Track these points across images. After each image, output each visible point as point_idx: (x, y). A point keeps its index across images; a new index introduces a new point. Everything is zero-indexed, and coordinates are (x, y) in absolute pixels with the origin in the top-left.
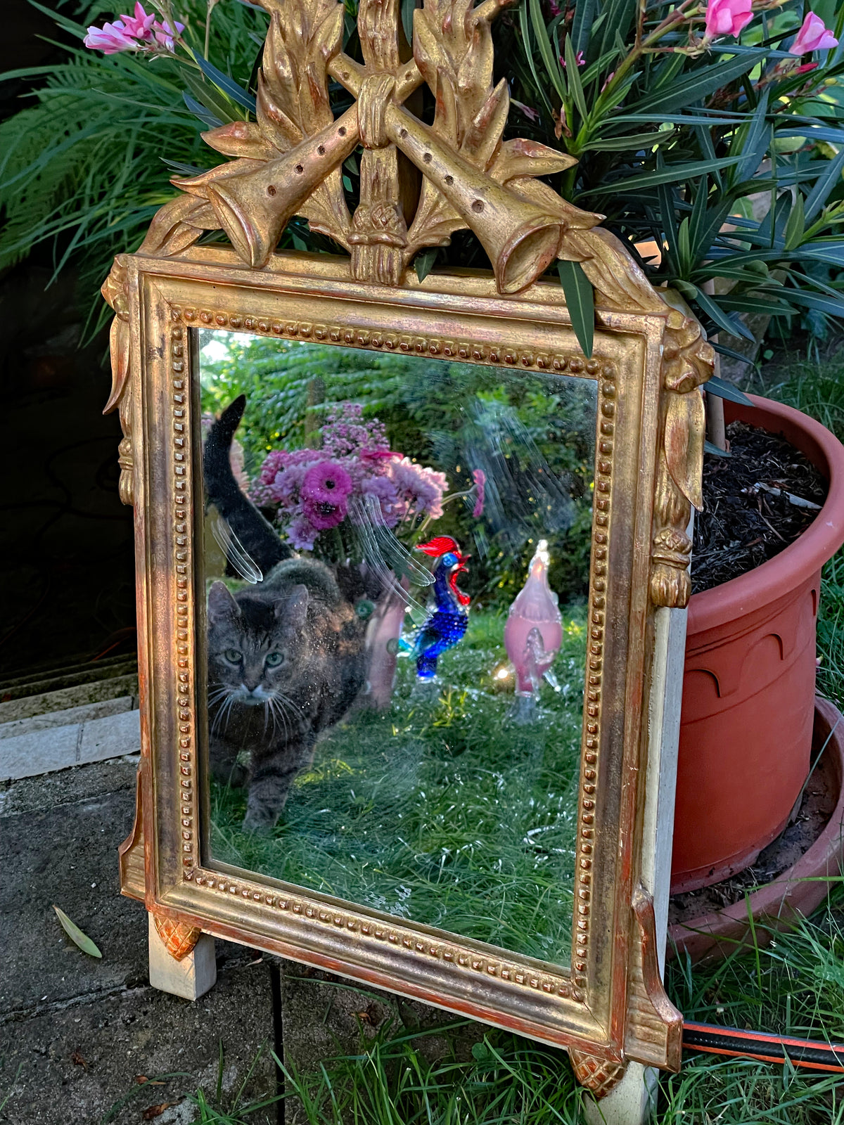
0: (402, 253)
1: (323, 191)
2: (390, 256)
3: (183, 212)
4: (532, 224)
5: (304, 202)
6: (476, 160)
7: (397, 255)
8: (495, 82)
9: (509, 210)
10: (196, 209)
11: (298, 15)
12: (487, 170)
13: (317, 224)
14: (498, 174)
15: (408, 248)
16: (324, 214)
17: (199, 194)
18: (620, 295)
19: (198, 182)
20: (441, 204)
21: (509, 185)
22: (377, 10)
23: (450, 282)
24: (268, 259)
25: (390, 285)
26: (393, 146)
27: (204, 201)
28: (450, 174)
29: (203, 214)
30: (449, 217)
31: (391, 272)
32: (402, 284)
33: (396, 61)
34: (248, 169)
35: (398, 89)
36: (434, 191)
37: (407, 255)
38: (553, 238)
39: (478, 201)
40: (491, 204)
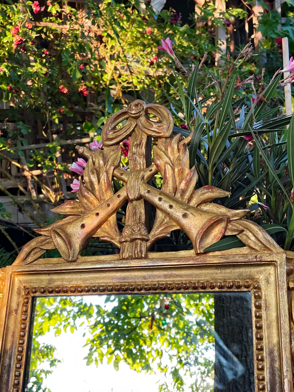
0: (146, 244)
1: (107, 224)
2: (141, 244)
3: (37, 243)
4: (213, 219)
5: (97, 230)
6: (183, 199)
7: (144, 244)
8: (191, 167)
9: (201, 215)
10: (43, 241)
11: (101, 154)
12: (188, 202)
13: (104, 237)
14: (193, 203)
15: (150, 241)
16: (107, 233)
17: (46, 235)
18: (259, 246)
19: (47, 229)
20: (166, 221)
21: (199, 208)
22: (137, 147)
23: (170, 254)
24: (77, 258)
25: (141, 258)
26: (142, 200)
27: (48, 238)
28: (171, 204)
29: (48, 243)
30: (170, 224)
31: (141, 251)
32: (146, 257)
33: (145, 166)
34: (71, 220)
35: (145, 177)
36: (162, 214)
37: (149, 244)
38: (223, 225)
39: (185, 213)
40: (192, 214)
